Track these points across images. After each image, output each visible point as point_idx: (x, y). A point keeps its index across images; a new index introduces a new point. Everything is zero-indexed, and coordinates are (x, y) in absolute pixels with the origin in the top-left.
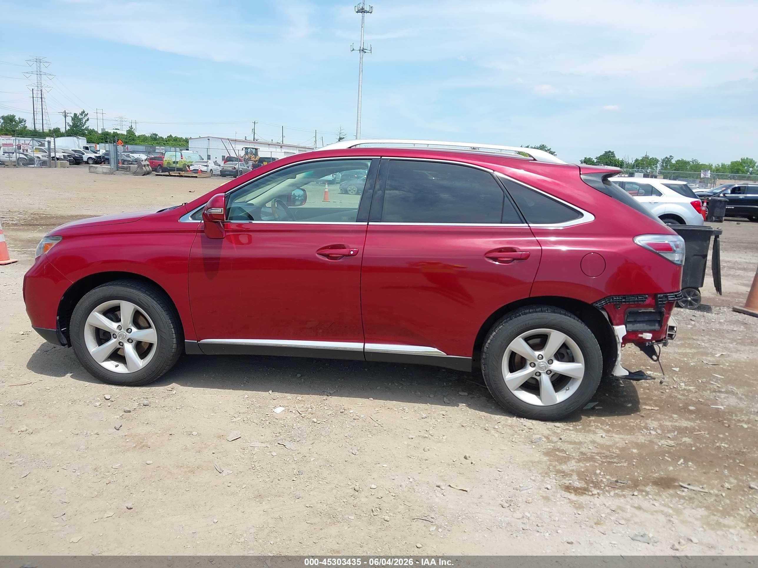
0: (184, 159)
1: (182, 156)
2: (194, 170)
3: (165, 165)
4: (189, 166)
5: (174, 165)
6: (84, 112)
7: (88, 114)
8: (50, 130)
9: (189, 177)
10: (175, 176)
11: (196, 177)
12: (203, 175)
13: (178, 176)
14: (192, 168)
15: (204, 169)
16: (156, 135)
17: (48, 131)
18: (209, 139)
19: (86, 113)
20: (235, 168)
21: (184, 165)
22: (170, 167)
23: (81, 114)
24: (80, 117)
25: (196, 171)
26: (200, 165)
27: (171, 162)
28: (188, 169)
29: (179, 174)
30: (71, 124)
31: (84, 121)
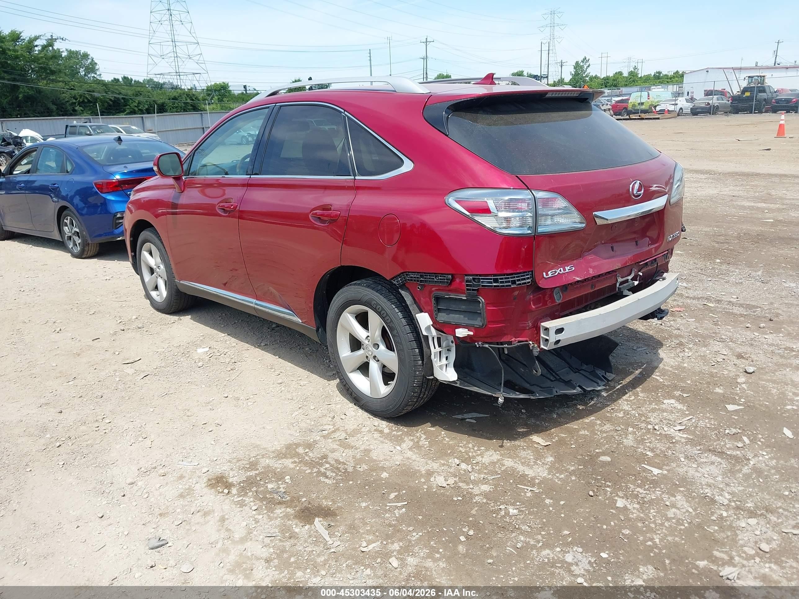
0: (651, 99)
1: (649, 96)
2: (661, 110)
3: (630, 107)
4: (655, 107)
5: (638, 107)
6: (585, 58)
7: (589, 59)
8: (555, 82)
9: (651, 119)
10: (635, 119)
11: (658, 118)
12: (667, 115)
13: (638, 119)
14: (658, 109)
15: (671, 108)
16: (660, 73)
17: (553, 82)
18: (708, 71)
19: (587, 59)
20: (709, 104)
21: (650, 105)
22: (634, 110)
23: (583, 62)
24: (581, 64)
25: (662, 112)
26: (668, 104)
27: (636, 104)
28: (654, 110)
29: (640, 116)
30: (573, 73)
31: (585, 67)
